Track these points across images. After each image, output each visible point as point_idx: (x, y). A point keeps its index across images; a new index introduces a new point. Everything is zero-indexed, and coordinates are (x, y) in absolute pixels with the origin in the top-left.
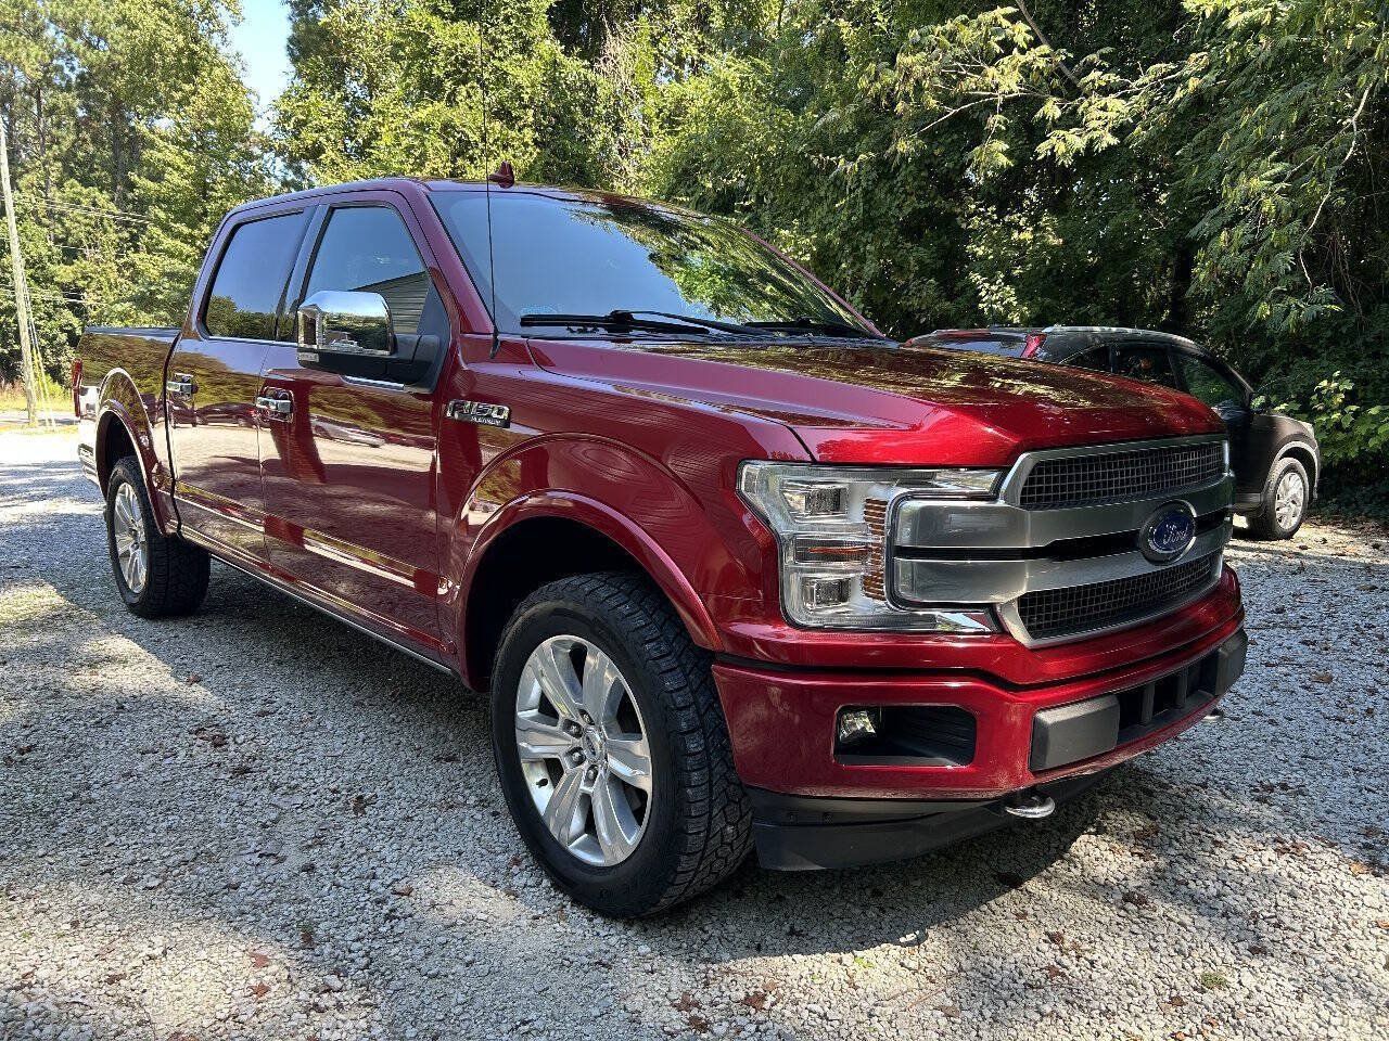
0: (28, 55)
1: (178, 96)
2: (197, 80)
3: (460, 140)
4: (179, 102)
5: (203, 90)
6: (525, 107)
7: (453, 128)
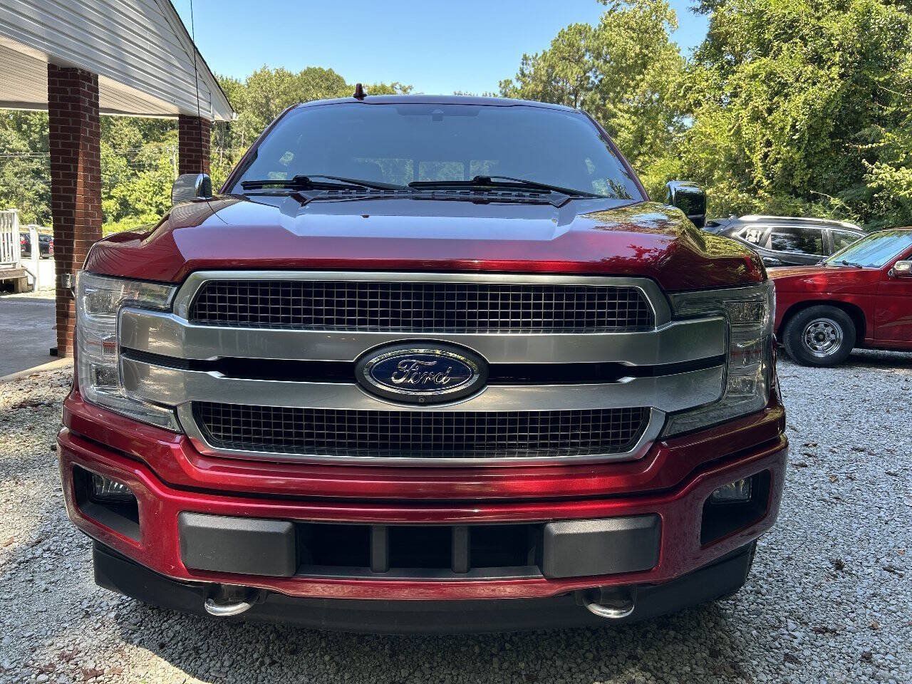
0: (572, 73)
1: (632, 84)
2: (646, 72)
3: (779, 82)
4: (634, 88)
5: (648, 77)
6: (835, 50)
7: (775, 75)
